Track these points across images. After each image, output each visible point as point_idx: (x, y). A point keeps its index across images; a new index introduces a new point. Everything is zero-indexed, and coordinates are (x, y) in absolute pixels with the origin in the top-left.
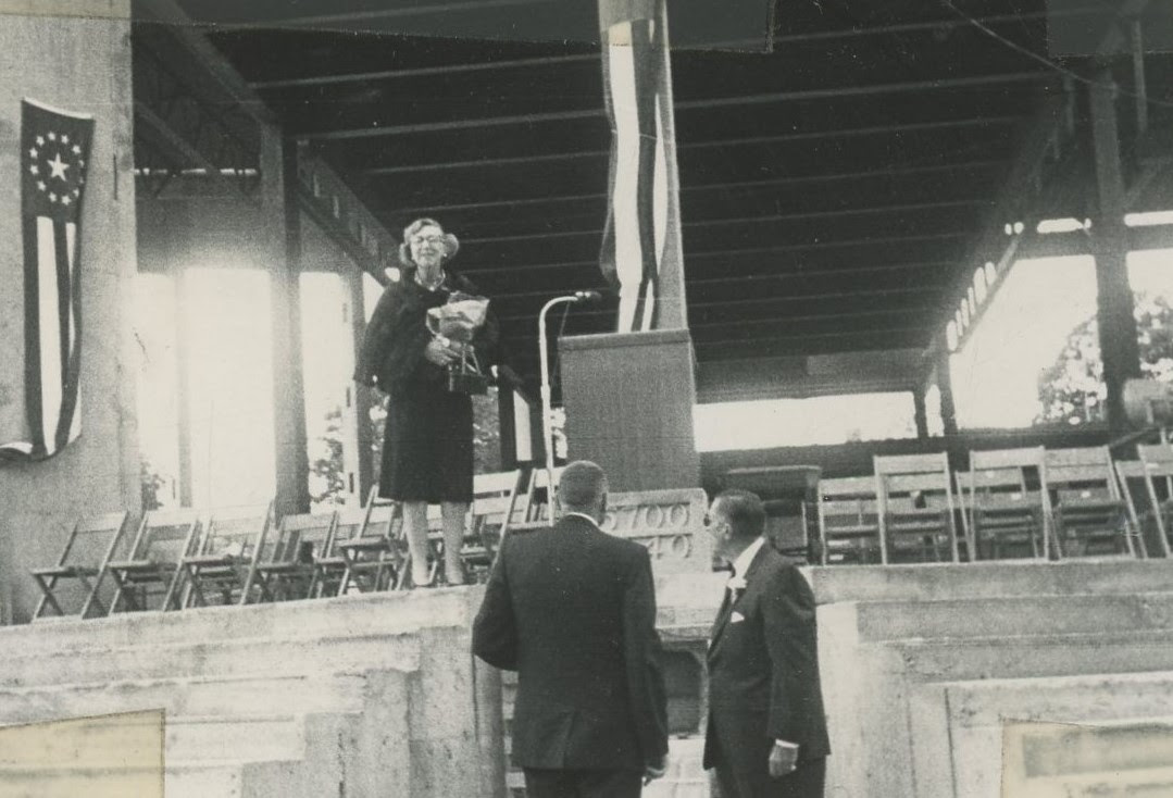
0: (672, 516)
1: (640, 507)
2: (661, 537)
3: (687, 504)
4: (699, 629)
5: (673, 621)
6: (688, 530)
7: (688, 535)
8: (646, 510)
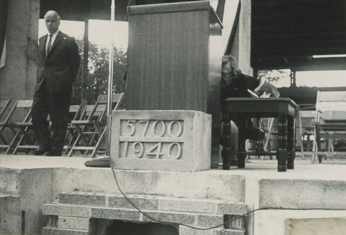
0: (171, 129)
1: (151, 121)
2: (162, 143)
3: (182, 121)
4: (174, 215)
5: (156, 208)
6: (181, 139)
7: (181, 143)
8: (155, 123)
